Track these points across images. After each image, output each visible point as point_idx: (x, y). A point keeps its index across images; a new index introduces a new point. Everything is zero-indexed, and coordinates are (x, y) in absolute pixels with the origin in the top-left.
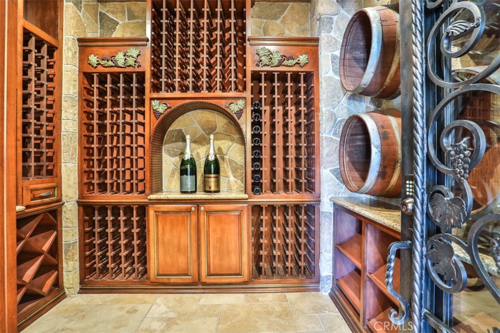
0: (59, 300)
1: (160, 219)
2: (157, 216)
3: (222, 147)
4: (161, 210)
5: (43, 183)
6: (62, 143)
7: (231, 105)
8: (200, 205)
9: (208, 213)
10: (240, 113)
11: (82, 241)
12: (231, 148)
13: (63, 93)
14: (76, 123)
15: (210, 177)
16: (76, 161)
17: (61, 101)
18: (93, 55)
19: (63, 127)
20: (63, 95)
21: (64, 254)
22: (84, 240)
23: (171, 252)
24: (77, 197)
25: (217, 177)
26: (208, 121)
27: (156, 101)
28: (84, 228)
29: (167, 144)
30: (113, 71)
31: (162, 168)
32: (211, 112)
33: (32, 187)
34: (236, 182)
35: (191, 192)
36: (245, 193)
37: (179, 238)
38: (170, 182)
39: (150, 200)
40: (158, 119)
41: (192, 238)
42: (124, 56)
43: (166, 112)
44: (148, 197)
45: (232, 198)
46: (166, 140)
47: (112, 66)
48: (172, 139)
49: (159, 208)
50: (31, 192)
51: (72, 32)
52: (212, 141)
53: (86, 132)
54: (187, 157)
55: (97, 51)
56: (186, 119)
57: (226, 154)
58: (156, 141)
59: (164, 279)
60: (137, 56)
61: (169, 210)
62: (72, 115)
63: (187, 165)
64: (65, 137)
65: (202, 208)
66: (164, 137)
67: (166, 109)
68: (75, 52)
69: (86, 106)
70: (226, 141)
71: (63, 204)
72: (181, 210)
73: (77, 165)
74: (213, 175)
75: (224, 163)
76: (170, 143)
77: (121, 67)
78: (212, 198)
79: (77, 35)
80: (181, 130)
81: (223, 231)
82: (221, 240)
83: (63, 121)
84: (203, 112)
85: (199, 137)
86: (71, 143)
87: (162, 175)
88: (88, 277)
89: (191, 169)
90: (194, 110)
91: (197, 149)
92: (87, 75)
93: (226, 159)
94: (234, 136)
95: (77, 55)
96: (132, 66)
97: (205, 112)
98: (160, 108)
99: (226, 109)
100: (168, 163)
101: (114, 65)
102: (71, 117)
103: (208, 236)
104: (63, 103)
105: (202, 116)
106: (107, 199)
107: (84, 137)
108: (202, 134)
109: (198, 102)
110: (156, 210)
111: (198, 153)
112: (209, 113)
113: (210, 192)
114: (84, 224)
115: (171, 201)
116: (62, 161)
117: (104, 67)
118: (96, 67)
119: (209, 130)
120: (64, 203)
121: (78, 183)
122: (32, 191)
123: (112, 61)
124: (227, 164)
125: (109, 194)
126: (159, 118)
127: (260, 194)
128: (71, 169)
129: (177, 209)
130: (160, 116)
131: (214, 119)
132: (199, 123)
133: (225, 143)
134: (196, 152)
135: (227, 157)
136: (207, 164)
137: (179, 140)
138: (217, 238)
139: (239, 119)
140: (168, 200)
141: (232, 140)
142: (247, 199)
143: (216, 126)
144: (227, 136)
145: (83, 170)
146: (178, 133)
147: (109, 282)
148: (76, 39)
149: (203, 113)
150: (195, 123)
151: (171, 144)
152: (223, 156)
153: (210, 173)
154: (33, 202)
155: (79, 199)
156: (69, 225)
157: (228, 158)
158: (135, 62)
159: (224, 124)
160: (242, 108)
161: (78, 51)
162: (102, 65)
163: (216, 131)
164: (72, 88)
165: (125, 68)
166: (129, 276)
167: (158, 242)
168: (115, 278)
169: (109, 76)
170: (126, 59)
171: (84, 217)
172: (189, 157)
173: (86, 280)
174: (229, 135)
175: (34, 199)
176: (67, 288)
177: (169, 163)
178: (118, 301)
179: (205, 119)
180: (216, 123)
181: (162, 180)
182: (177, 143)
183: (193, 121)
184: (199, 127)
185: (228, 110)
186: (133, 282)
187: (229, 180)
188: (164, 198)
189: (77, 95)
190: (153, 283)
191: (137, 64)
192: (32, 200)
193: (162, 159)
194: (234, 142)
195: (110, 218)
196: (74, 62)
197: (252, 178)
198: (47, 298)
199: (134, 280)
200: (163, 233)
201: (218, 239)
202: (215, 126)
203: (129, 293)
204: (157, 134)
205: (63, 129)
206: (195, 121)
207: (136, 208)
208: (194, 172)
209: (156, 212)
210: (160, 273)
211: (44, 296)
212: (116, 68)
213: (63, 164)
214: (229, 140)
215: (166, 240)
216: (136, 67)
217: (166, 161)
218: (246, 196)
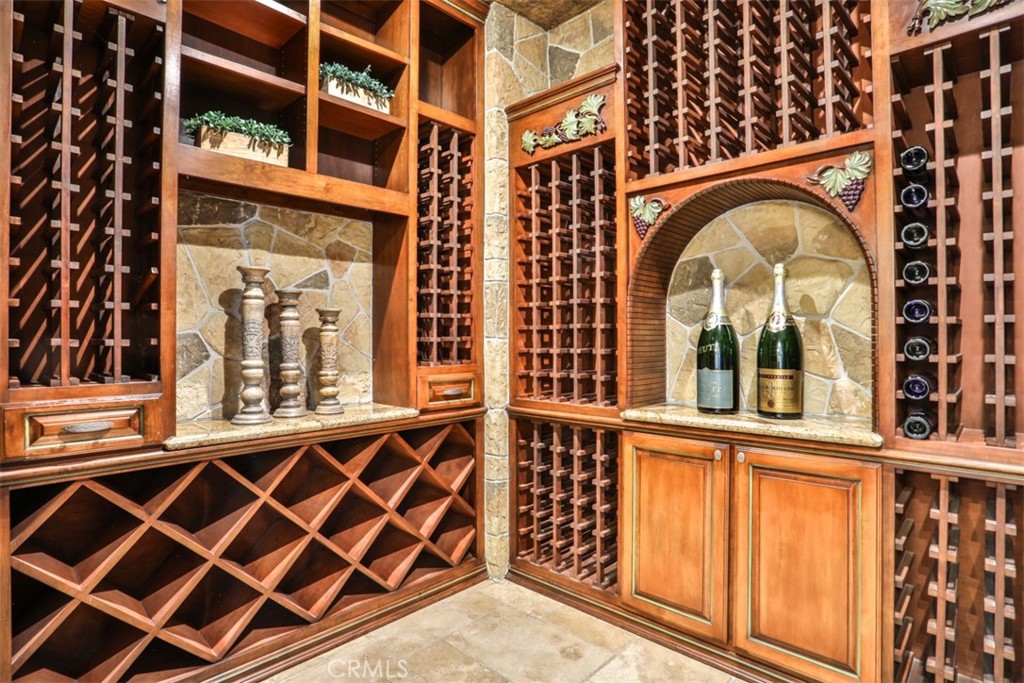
0: (475, 580)
1: (644, 465)
2: (639, 459)
3: (814, 293)
4: (646, 446)
5: (450, 371)
6: (485, 303)
7: (825, 175)
8: (737, 447)
9: (760, 470)
10: (857, 193)
11: (515, 483)
12: (841, 297)
13: (486, 211)
14: (506, 264)
15: (773, 377)
16: (505, 334)
17: (482, 226)
18: (527, 132)
19: (487, 273)
20: (486, 216)
21: (486, 502)
22: (518, 483)
23: (667, 548)
24: (508, 402)
25: (791, 377)
26: (773, 230)
27: (637, 198)
28: (518, 460)
29: (675, 293)
30: (560, 152)
31: (664, 350)
32: (781, 204)
33: (431, 378)
34: (856, 393)
35: (723, 412)
36: (874, 430)
37: (685, 520)
38: (682, 382)
39: (626, 420)
40: (642, 239)
41: (715, 527)
42: (577, 116)
43: (660, 221)
44: (622, 414)
45: (827, 440)
46: (673, 286)
47: (557, 144)
48: (688, 281)
49: (643, 441)
50: (430, 387)
51: (497, 100)
52: (779, 280)
53: (524, 278)
54: (715, 322)
55: (534, 121)
56: (717, 232)
57: (826, 315)
58: (642, 288)
59: (651, 606)
60: (600, 110)
61: (665, 450)
62: (498, 250)
63: (713, 342)
64: (488, 291)
65: (741, 456)
66: (668, 280)
67: (660, 214)
68: (503, 134)
69: (522, 230)
70: (827, 277)
71: (485, 412)
72: (691, 452)
73: (507, 341)
74: (779, 372)
75: (819, 338)
76: (683, 292)
77: (572, 141)
78: (768, 433)
79: (506, 103)
80: (707, 258)
81: (799, 527)
82: (791, 552)
83: (485, 262)
84: (759, 207)
85: (751, 273)
86: (497, 301)
87: (665, 365)
88: (523, 552)
89: (723, 354)
90: (736, 206)
91: (747, 302)
92: (522, 171)
93: (825, 327)
94: (849, 262)
95: (507, 139)
96: (591, 134)
97: (764, 206)
98: (647, 211)
99: (809, 189)
100: (679, 337)
101: (559, 140)
102: (496, 252)
103: (756, 530)
104: (487, 230)
105: (758, 219)
106: (552, 410)
107: (519, 289)
108: (759, 265)
109: (731, 182)
110: (637, 446)
111: (748, 313)
112: (776, 207)
113: (773, 415)
114: (517, 453)
115: (669, 429)
116: (485, 334)
117: (546, 148)
118: (533, 152)
119: (777, 253)
120: (487, 410)
121: (510, 375)
122: (431, 384)
123: (557, 133)
124: (830, 340)
125: (555, 400)
126: (645, 235)
127: (927, 438)
128: (497, 348)
129: (682, 449)
130: (646, 231)
131: (789, 223)
132: (751, 236)
133: (823, 283)
134: (742, 311)
135: (828, 322)
136: (767, 341)
137: (702, 283)
138: (781, 544)
139: (851, 210)
140: (662, 425)
141: (846, 274)
142: (879, 449)
143: (796, 241)
144: (830, 263)
145: (517, 352)
146: (700, 267)
147: (551, 575)
148: (503, 110)
149: (760, 210)
150: (739, 239)
151: (685, 294)
152: (815, 319)
153: (773, 364)
154: (433, 405)
155: (511, 404)
156: (494, 452)
157: (833, 326)
158: (596, 122)
159: (819, 233)
160: (860, 177)
161: (506, 131)
162: (542, 146)
163: (797, 253)
164: (498, 200)
165: (579, 140)
166: (588, 576)
167: (639, 518)
168: (562, 570)
169: (554, 163)
170: (579, 122)
171: (517, 439)
172: (720, 324)
173: (519, 558)
174: (835, 261)
175: (434, 398)
176: (490, 564)
177: (680, 339)
178: (557, 619)
179: (764, 226)
180: (795, 230)
181: (664, 376)
182: (698, 291)
183: (734, 235)
184: (751, 248)
185: (816, 191)
186: (591, 590)
187: (834, 386)
188: (654, 421)
189: (507, 210)
190: (627, 608)
191: (599, 127)
192: (431, 401)
193: (664, 330)
194: (852, 277)
195: (557, 448)
196: (501, 152)
197: (899, 386)
198: (457, 572)
199: (594, 587)
200: (651, 501)
201: (784, 548)
202: (791, 240)
203: (583, 611)
204: (645, 272)
205: (486, 278)
206: (739, 233)
207: (602, 434)
208: (731, 362)
209: (637, 449)
210: (642, 590)
211: (450, 566)
212: (564, 144)
213: (486, 340)
214: (832, 274)
215: (656, 517)
216: (598, 132)
217: (673, 333)
218: (878, 439)
